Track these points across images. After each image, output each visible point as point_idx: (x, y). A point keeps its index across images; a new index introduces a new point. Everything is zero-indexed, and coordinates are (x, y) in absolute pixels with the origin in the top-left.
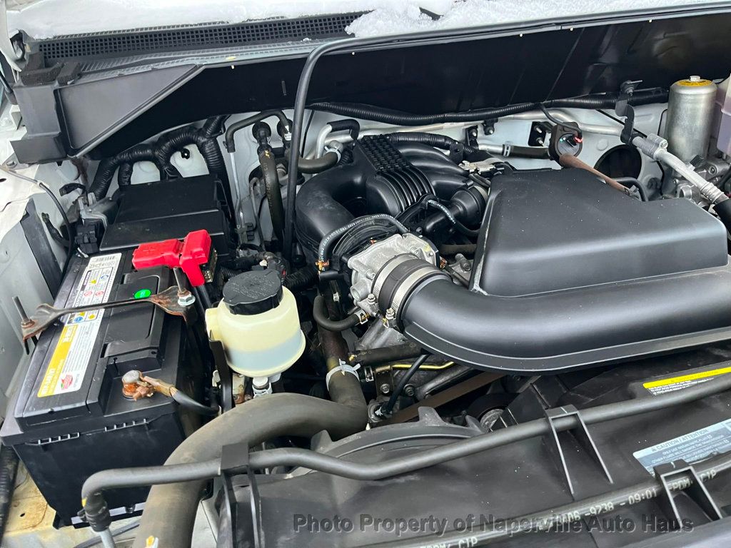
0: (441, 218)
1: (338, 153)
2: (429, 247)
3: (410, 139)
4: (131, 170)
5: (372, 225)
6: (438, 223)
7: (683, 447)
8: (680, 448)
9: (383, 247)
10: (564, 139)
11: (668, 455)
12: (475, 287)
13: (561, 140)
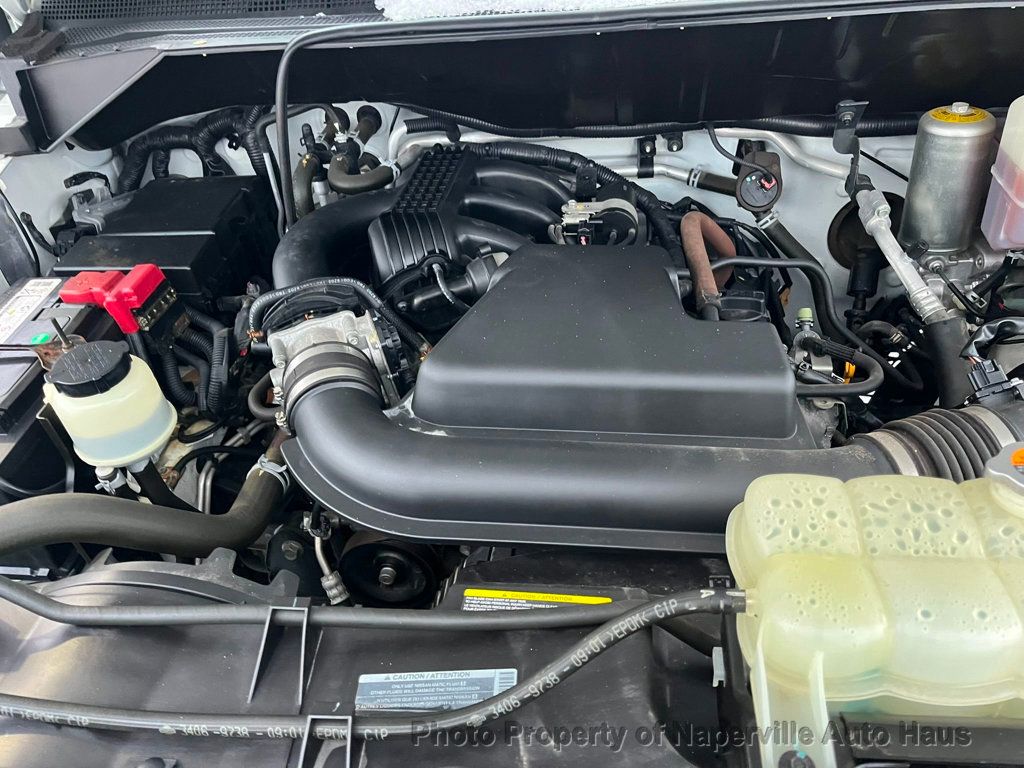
0: (437, 293)
1: (395, 168)
2: (375, 335)
3: (518, 154)
4: (168, 157)
5: (322, 293)
6: (427, 300)
7: (420, 685)
8: (417, 686)
9: (320, 326)
10: (754, 178)
11: (396, 689)
12: (405, 403)
13: (748, 179)
